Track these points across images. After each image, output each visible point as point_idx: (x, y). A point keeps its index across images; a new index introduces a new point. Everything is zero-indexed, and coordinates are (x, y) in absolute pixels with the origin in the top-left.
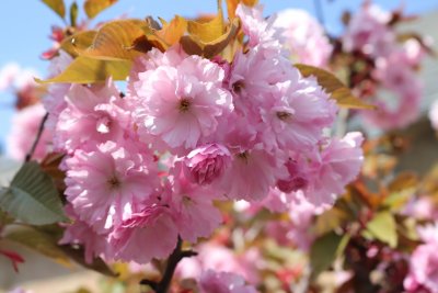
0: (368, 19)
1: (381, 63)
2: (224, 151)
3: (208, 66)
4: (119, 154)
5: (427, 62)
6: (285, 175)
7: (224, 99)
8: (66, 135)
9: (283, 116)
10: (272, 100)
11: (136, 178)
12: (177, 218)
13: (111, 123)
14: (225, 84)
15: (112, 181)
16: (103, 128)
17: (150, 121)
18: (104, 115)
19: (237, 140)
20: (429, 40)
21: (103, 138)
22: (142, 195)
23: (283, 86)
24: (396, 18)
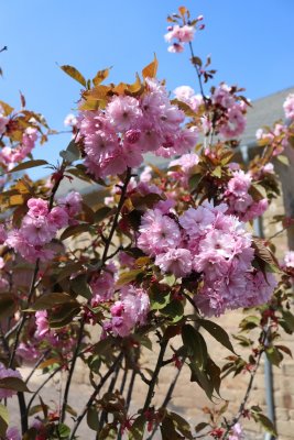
0: (222, 90)
1: (229, 110)
2: (139, 131)
3: (133, 100)
4: (103, 135)
5: (248, 109)
6: (164, 141)
7: (138, 112)
8: (84, 129)
9: (164, 119)
10: (158, 113)
11: (110, 144)
12: (125, 158)
13: (101, 124)
14: (140, 106)
15: (101, 145)
16: (97, 125)
17: (112, 121)
18: (98, 121)
19: (145, 127)
20: (249, 100)
21: (97, 129)
22: (112, 149)
23: (162, 107)
24: (234, 90)
